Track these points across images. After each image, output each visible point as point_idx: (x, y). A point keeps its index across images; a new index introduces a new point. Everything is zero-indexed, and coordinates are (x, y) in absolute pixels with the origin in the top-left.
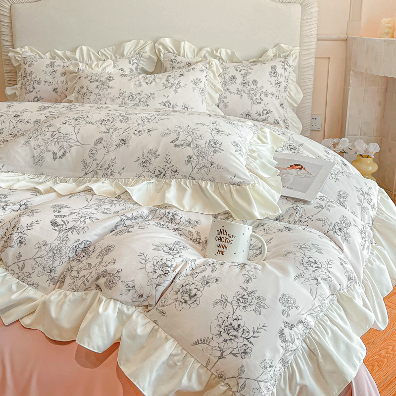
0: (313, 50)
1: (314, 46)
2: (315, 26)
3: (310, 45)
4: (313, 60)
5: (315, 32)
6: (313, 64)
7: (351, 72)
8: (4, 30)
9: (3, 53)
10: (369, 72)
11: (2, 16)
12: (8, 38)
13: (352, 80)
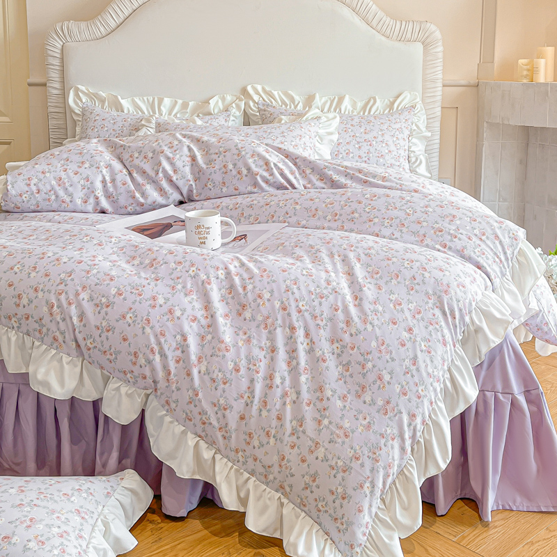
0: (439, 98)
1: (440, 93)
2: (441, 68)
3: (434, 92)
4: (439, 109)
5: (440, 76)
6: (439, 114)
7: (485, 124)
8: (53, 75)
9: (49, 104)
10: (506, 122)
11: (52, 58)
12: (57, 85)
13: (486, 134)
